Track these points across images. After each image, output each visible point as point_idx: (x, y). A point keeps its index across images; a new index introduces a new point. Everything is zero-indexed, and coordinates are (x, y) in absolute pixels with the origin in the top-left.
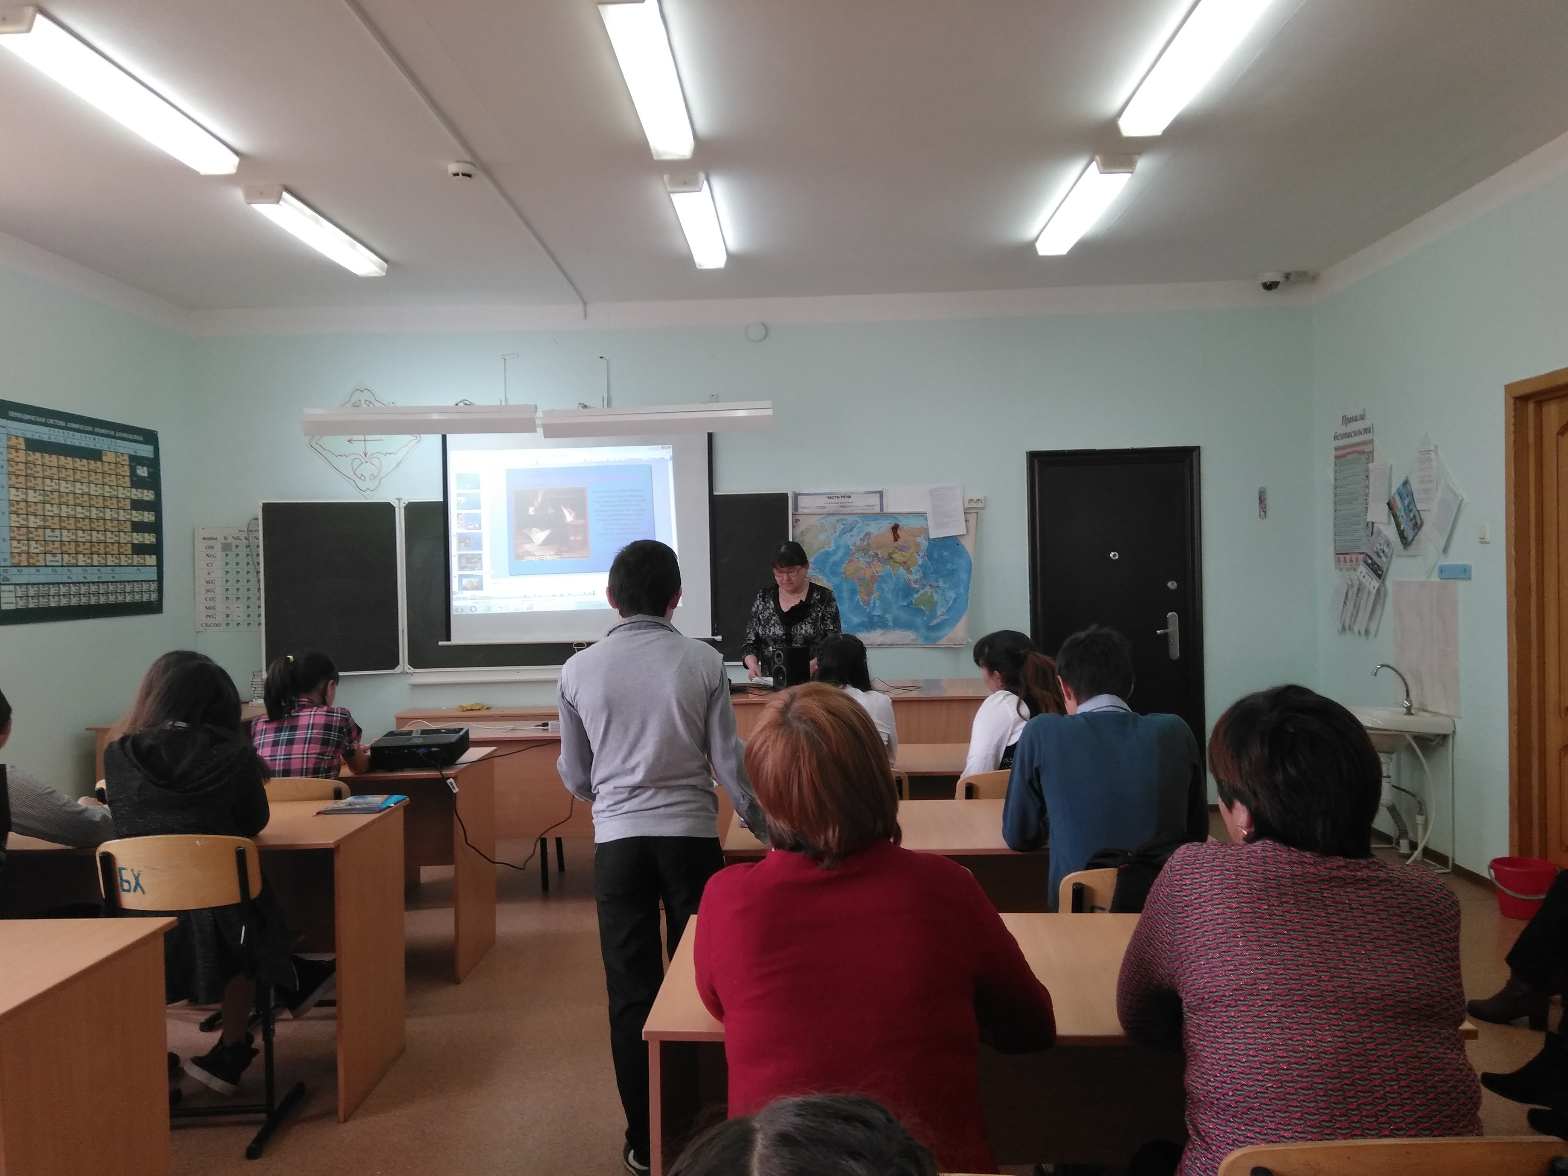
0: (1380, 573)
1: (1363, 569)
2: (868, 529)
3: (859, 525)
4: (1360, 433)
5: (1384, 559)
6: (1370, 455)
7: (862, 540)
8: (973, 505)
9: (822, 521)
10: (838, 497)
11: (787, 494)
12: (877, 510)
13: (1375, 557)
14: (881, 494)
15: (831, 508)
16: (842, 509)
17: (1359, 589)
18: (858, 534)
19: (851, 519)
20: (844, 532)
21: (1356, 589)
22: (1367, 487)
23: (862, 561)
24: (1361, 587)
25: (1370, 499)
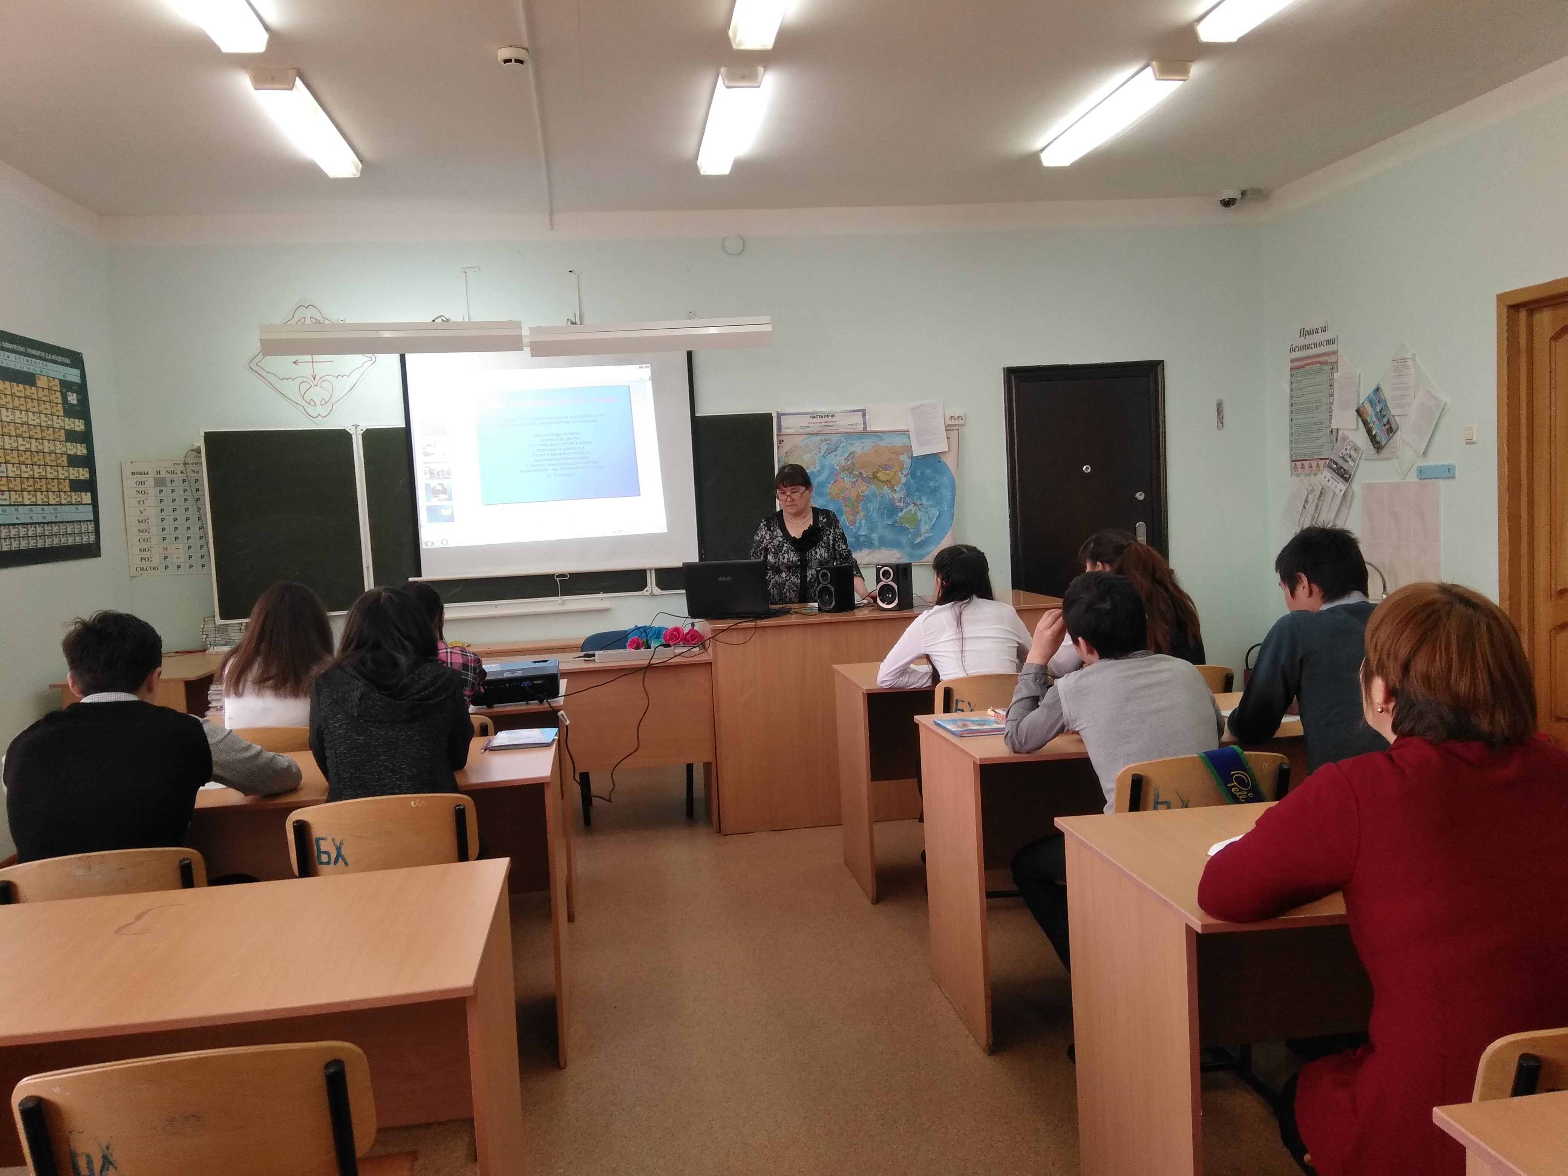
0: (1348, 476)
1: (1327, 473)
2: (852, 449)
3: (842, 445)
4: (1321, 344)
5: (1351, 463)
6: (1334, 367)
7: (847, 459)
8: (953, 422)
9: (807, 441)
10: (822, 417)
11: (771, 414)
12: (861, 428)
13: (1341, 462)
14: (864, 412)
15: (815, 428)
16: (825, 428)
17: (1321, 493)
18: (843, 453)
19: (834, 438)
20: (828, 452)
21: (1317, 494)
22: (1332, 395)
23: (847, 480)
24: (1324, 491)
25: (1335, 407)
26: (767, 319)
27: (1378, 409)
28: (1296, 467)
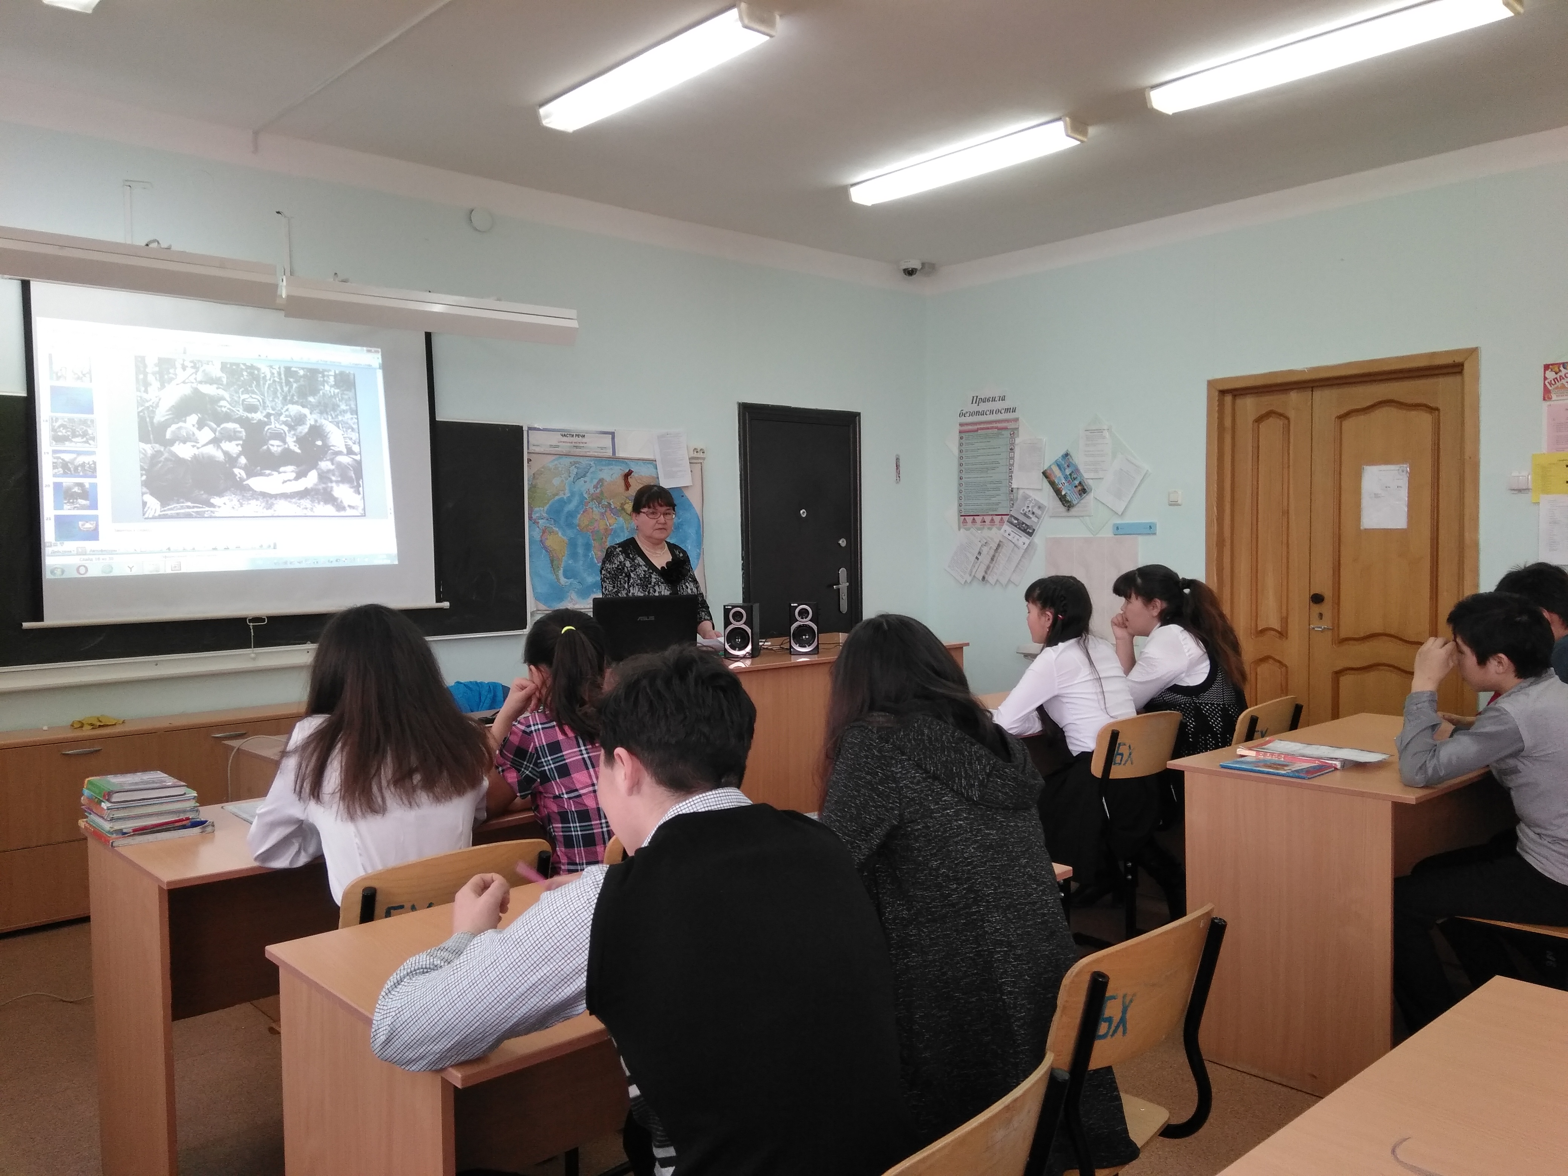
0: (1031, 531)
1: (1007, 528)
2: (602, 475)
3: (592, 470)
4: (999, 411)
5: (1034, 519)
6: (1014, 432)
7: (596, 487)
8: (696, 455)
9: (556, 462)
10: (573, 436)
11: (522, 427)
12: (610, 453)
13: (1022, 519)
14: (613, 434)
15: (564, 448)
16: (575, 449)
17: (999, 545)
18: (592, 479)
19: (584, 462)
20: (578, 477)
21: (994, 546)
22: (1012, 458)
23: (596, 510)
24: (1001, 543)
25: (1016, 468)
26: (573, 313)
27: (1068, 472)
28: (965, 521)
